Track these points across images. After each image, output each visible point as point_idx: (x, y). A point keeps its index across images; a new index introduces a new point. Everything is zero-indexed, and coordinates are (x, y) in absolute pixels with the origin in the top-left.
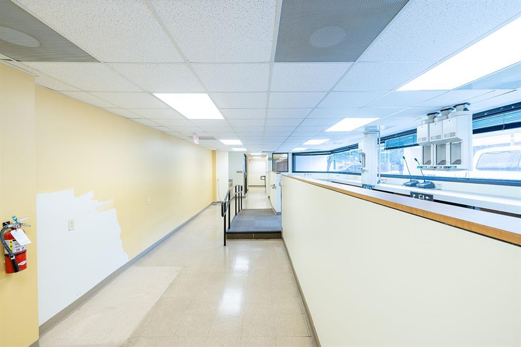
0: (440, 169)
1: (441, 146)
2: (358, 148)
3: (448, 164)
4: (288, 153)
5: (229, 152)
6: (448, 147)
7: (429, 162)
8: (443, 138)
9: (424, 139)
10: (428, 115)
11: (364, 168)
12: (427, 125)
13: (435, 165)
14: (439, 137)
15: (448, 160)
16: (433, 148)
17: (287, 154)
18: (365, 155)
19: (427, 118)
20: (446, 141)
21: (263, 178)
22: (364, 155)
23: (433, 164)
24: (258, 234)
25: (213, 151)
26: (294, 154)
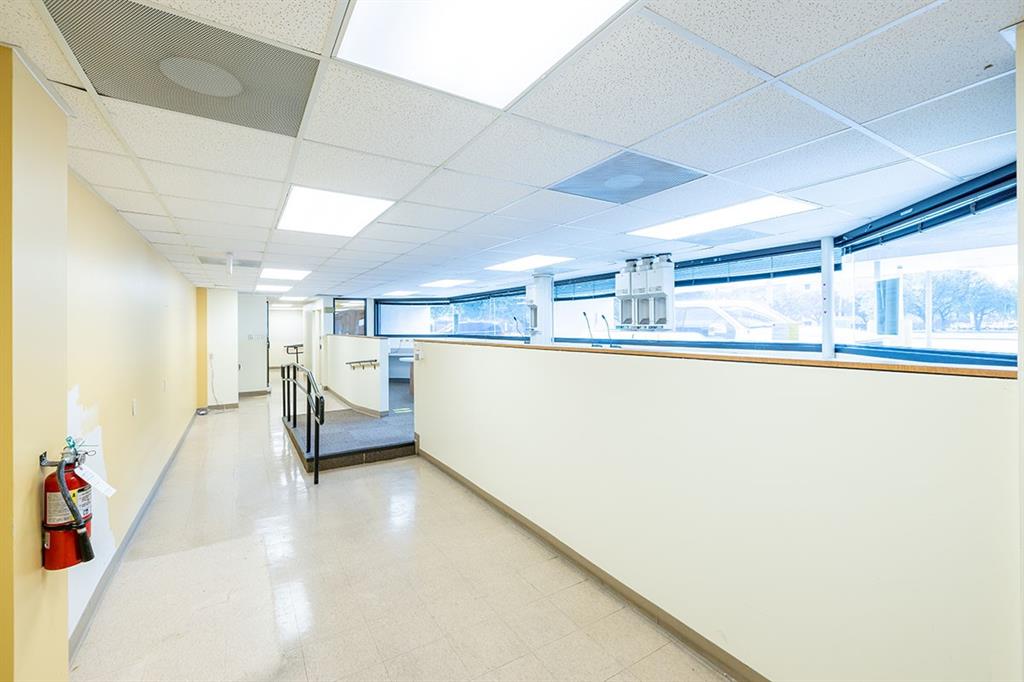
0: (645, 329)
1: (644, 300)
2: (524, 293)
3: (652, 324)
4: (365, 300)
5: (239, 293)
6: (651, 302)
7: (629, 321)
8: (647, 292)
9: (624, 291)
10: (627, 261)
11: (536, 329)
12: (628, 274)
13: (637, 325)
14: (641, 290)
15: (652, 319)
16: (634, 303)
17: (363, 302)
18: (536, 310)
19: (626, 264)
20: (650, 296)
21: (292, 350)
22: (534, 309)
23: (635, 324)
24: (372, 454)
25: (198, 288)
26: (377, 302)
